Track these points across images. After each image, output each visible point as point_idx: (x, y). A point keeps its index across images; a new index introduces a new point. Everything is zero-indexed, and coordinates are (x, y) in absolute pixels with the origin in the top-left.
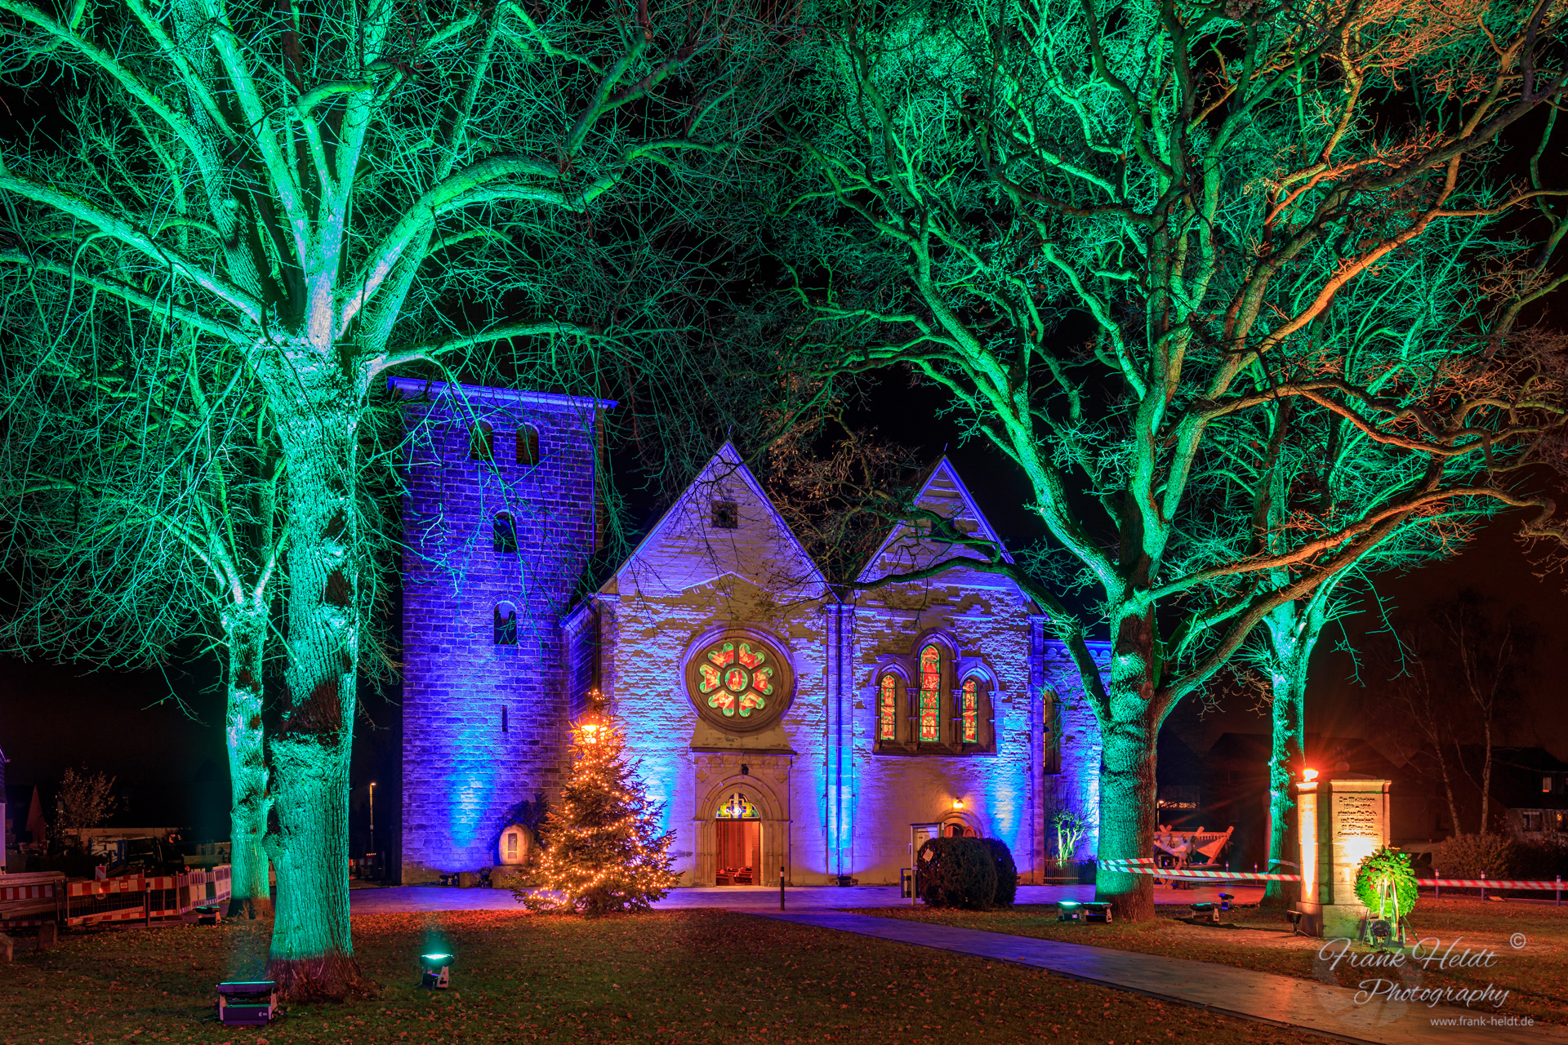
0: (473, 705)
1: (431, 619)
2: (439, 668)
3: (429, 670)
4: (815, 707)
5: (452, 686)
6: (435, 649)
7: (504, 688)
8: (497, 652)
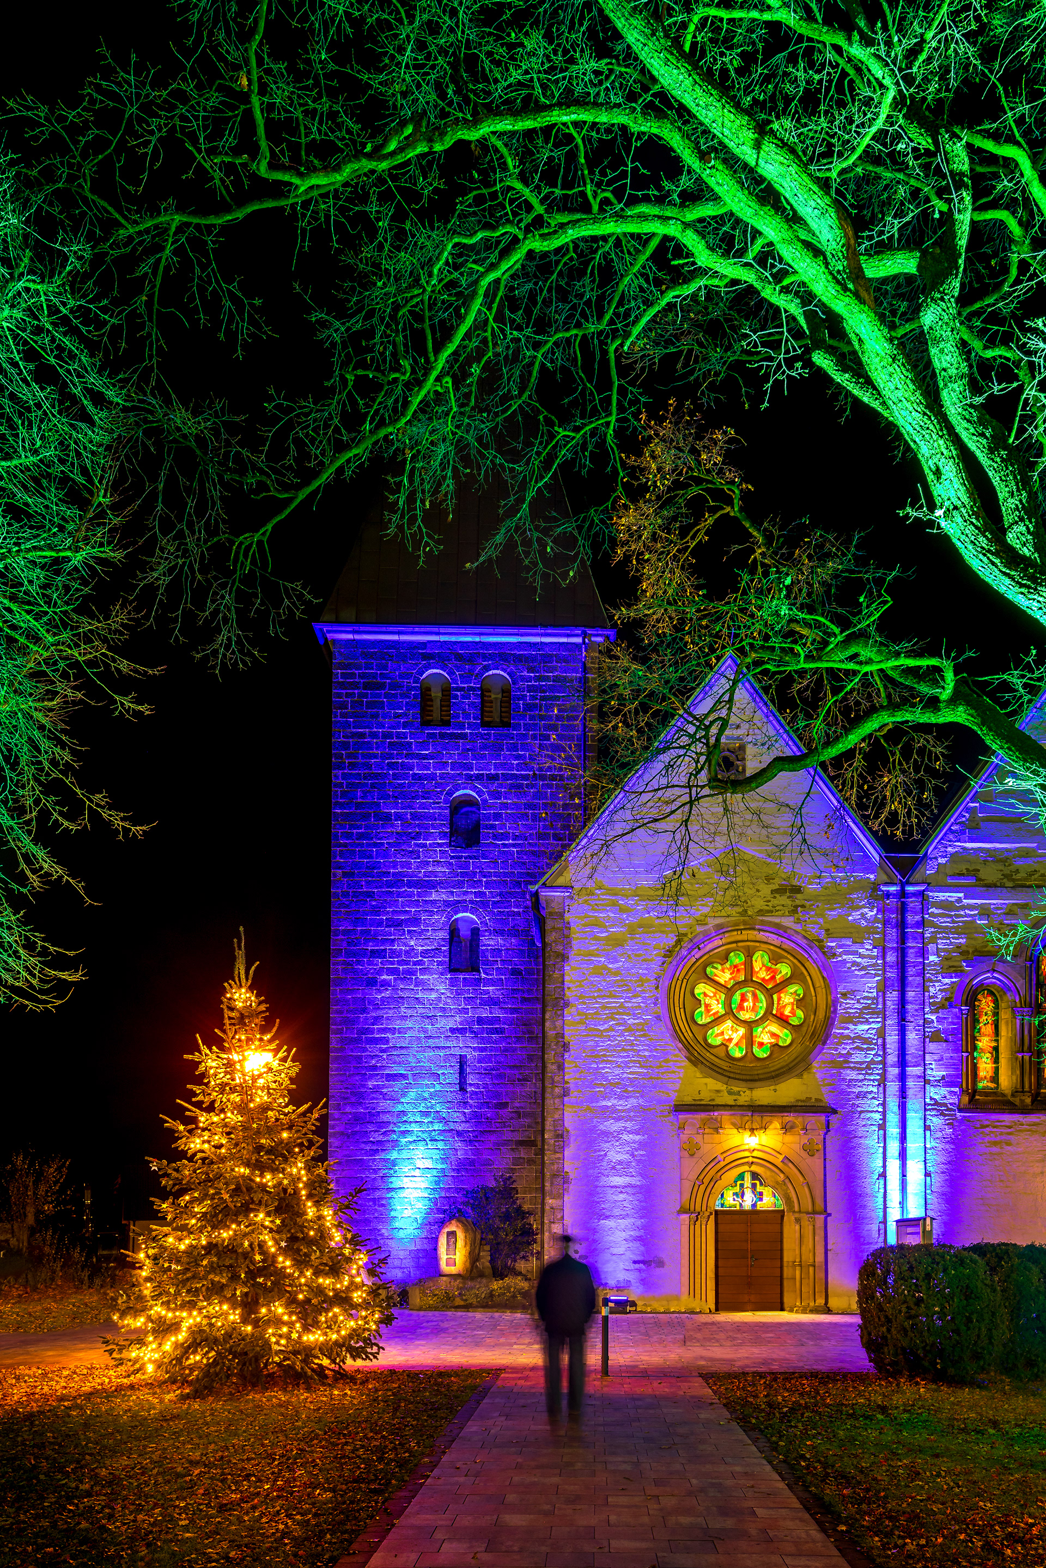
0: (420, 1056)
1: (366, 942)
2: (377, 1008)
3: (364, 1011)
4: (866, 1041)
5: (393, 1031)
6: (372, 982)
7: (461, 1031)
8: (453, 983)
